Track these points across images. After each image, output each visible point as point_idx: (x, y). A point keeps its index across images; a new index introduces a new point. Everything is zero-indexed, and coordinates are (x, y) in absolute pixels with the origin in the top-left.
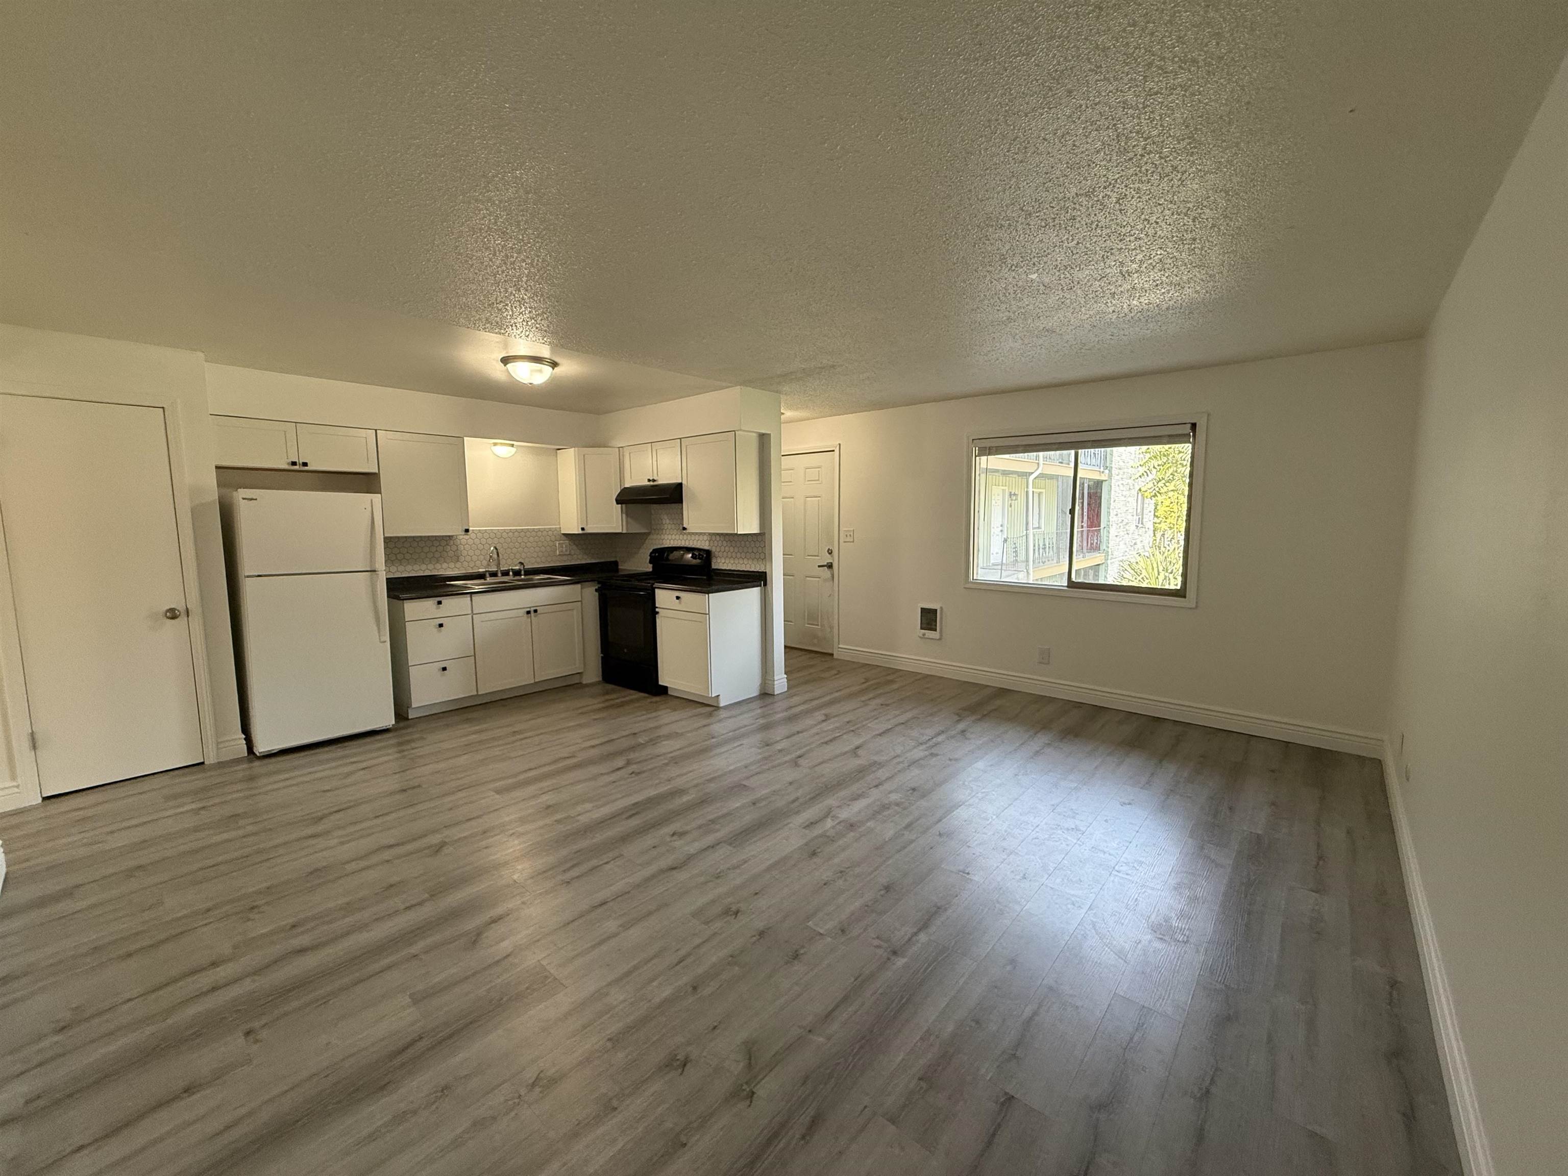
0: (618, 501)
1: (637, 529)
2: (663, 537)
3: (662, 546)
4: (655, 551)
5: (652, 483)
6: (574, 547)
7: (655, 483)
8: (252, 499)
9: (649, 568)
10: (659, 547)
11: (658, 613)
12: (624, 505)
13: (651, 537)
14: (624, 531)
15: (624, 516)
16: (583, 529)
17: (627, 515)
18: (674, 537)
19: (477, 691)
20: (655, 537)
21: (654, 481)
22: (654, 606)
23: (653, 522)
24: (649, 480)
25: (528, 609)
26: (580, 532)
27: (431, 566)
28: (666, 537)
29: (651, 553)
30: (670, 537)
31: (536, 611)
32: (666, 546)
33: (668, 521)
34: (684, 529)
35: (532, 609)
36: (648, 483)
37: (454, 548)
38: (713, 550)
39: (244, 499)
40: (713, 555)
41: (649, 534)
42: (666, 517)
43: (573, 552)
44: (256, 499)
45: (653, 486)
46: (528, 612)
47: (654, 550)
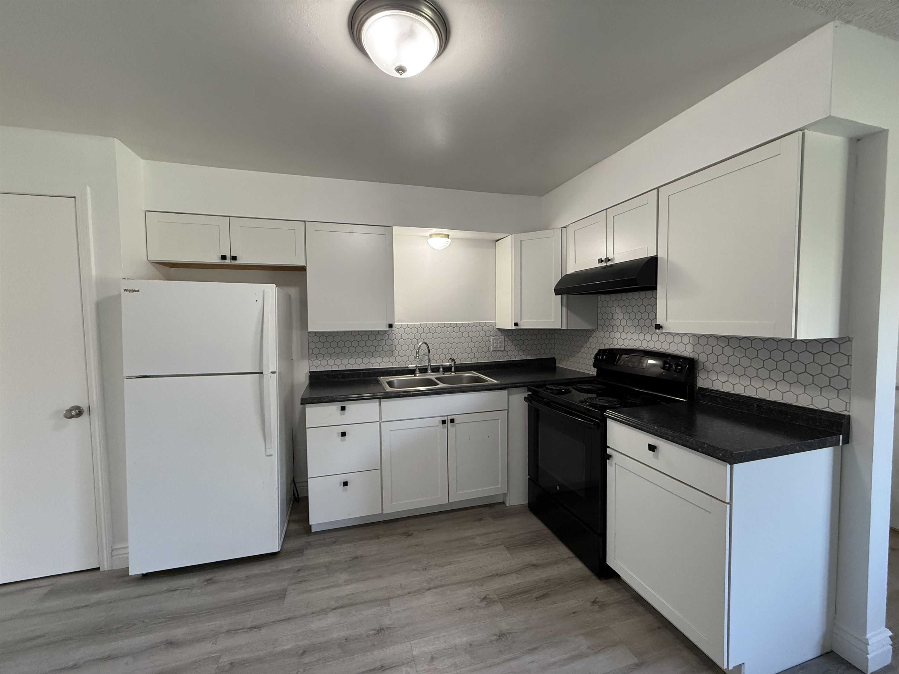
0: (558, 291)
1: (579, 324)
2: (612, 335)
3: (612, 347)
4: (602, 352)
5: (604, 264)
6: (510, 343)
7: (609, 263)
8: (133, 291)
9: (593, 372)
10: (607, 347)
11: (609, 457)
12: (565, 296)
13: (597, 334)
14: (564, 328)
15: (564, 309)
16: (516, 324)
17: (568, 307)
18: (629, 336)
19: (382, 510)
20: (602, 334)
21: (608, 260)
22: (604, 446)
23: (600, 316)
24: (600, 261)
25: (445, 418)
26: (514, 327)
27: (366, 360)
28: (618, 335)
29: (597, 355)
30: (623, 336)
31: (452, 421)
32: (618, 347)
33: (621, 316)
34: (658, 327)
35: (450, 418)
36: (599, 265)
37: (389, 342)
38: (702, 358)
39: (125, 290)
40: (701, 367)
41: (593, 331)
42: (618, 310)
43: (507, 348)
44: (138, 291)
45: (604, 267)
46: (444, 422)
47: (600, 350)
